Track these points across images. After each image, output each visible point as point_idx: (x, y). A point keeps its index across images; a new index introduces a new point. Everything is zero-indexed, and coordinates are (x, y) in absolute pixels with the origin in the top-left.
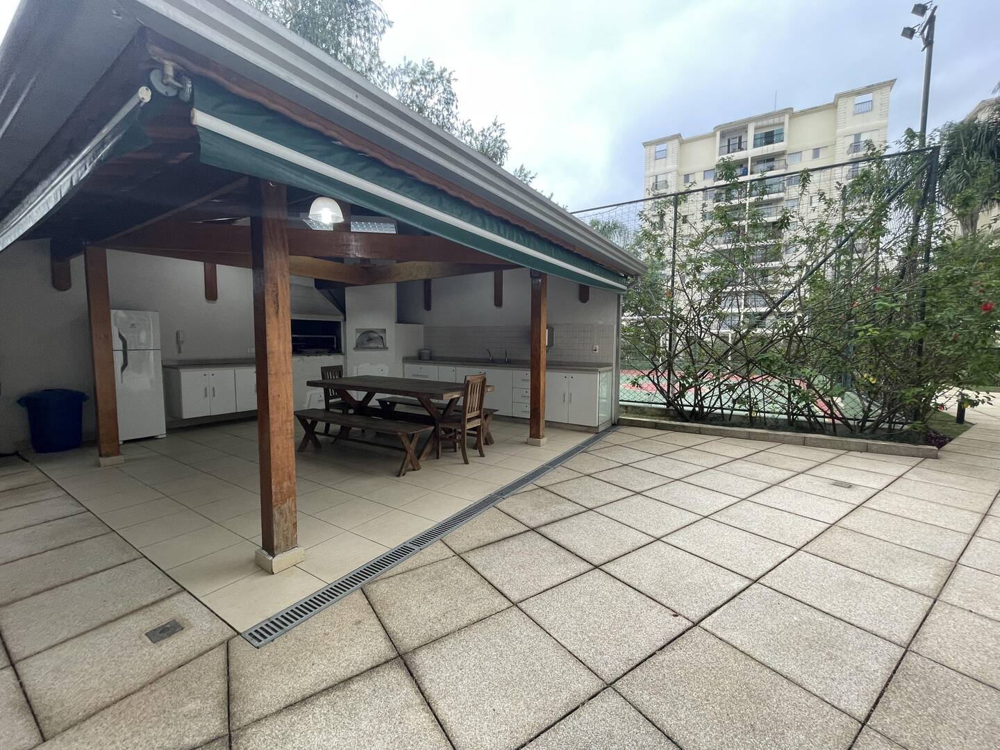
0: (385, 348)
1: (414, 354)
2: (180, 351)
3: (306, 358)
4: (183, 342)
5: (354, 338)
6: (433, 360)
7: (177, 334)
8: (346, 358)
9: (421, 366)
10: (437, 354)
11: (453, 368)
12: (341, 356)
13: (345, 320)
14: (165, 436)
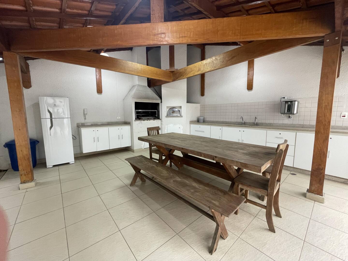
0: (181, 116)
1: (195, 119)
2: (85, 119)
3: (142, 121)
4: (87, 114)
5: (166, 111)
6: (205, 122)
7: (84, 110)
8: (162, 121)
9: (200, 126)
10: (207, 119)
11: (221, 128)
12: (160, 120)
13: (162, 102)
14: (74, 162)
